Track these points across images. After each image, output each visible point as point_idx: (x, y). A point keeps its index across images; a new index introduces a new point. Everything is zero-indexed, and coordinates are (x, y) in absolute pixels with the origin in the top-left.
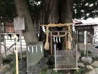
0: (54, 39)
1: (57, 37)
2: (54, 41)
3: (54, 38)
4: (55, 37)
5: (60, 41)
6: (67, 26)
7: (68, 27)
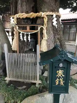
0: (21, 36)
1: (25, 33)
2: (21, 39)
3: (21, 34)
4: (22, 32)
5: (29, 39)
6: (42, 16)
7: (44, 19)
